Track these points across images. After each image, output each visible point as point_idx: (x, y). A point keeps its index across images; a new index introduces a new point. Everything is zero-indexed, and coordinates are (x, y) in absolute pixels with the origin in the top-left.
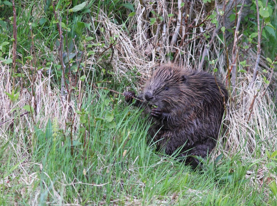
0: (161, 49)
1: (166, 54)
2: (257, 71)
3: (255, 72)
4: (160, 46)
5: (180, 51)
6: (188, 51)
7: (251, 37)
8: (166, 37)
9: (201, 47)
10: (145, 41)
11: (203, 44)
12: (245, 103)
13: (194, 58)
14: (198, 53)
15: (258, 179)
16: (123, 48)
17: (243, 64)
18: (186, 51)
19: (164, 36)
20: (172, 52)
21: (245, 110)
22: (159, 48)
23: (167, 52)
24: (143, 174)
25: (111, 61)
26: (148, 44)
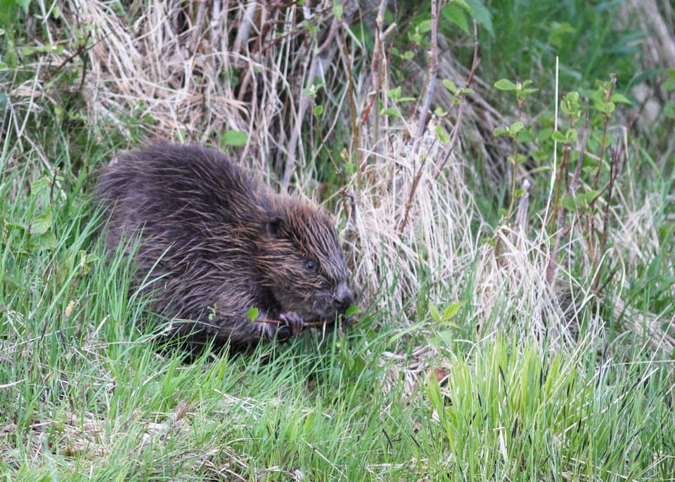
0: (209, 59)
1: (220, 71)
2: (428, 114)
3: (422, 116)
4: (206, 52)
5: (255, 65)
6: (274, 65)
7: (420, 30)
8: (220, 31)
9: (306, 54)
10: (170, 39)
11: (311, 48)
12: (397, 191)
13: (288, 80)
14: (300, 71)
15: (413, 371)
16: (112, 57)
17: (394, 96)
18: (269, 65)
19: (216, 28)
20: (236, 66)
21: (397, 208)
22: (203, 57)
23: (223, 67)
24: (118, 358)
25: (81, 88)
26: (177, 47)
